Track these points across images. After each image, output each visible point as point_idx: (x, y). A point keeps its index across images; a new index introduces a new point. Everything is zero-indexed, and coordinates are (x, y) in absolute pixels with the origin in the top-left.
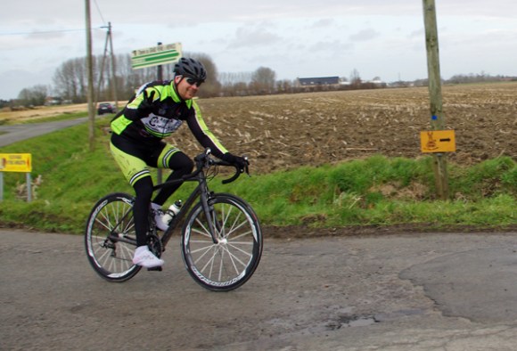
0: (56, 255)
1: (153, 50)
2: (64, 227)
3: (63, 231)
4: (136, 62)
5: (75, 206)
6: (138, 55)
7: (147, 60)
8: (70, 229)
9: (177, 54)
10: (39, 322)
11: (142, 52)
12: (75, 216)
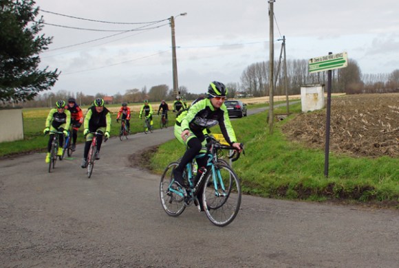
0: (253, 212)
1: (325, 58)
2: (255, 190)
3: (255, 194)
4: (312, 67)
5: (263, 175)
6: (314, 62)
7: (320, 66)
8: (259, 193)
9: (344, 61)
10: (247, 263)
11: (317, 60)
12: (263, 183)
